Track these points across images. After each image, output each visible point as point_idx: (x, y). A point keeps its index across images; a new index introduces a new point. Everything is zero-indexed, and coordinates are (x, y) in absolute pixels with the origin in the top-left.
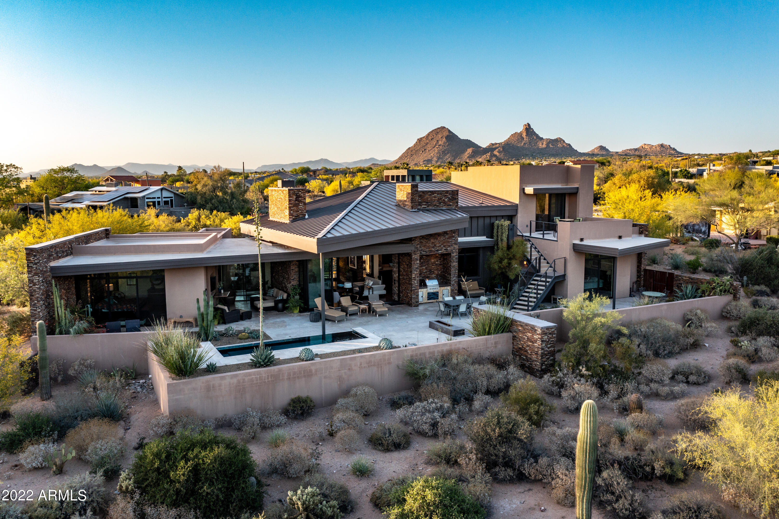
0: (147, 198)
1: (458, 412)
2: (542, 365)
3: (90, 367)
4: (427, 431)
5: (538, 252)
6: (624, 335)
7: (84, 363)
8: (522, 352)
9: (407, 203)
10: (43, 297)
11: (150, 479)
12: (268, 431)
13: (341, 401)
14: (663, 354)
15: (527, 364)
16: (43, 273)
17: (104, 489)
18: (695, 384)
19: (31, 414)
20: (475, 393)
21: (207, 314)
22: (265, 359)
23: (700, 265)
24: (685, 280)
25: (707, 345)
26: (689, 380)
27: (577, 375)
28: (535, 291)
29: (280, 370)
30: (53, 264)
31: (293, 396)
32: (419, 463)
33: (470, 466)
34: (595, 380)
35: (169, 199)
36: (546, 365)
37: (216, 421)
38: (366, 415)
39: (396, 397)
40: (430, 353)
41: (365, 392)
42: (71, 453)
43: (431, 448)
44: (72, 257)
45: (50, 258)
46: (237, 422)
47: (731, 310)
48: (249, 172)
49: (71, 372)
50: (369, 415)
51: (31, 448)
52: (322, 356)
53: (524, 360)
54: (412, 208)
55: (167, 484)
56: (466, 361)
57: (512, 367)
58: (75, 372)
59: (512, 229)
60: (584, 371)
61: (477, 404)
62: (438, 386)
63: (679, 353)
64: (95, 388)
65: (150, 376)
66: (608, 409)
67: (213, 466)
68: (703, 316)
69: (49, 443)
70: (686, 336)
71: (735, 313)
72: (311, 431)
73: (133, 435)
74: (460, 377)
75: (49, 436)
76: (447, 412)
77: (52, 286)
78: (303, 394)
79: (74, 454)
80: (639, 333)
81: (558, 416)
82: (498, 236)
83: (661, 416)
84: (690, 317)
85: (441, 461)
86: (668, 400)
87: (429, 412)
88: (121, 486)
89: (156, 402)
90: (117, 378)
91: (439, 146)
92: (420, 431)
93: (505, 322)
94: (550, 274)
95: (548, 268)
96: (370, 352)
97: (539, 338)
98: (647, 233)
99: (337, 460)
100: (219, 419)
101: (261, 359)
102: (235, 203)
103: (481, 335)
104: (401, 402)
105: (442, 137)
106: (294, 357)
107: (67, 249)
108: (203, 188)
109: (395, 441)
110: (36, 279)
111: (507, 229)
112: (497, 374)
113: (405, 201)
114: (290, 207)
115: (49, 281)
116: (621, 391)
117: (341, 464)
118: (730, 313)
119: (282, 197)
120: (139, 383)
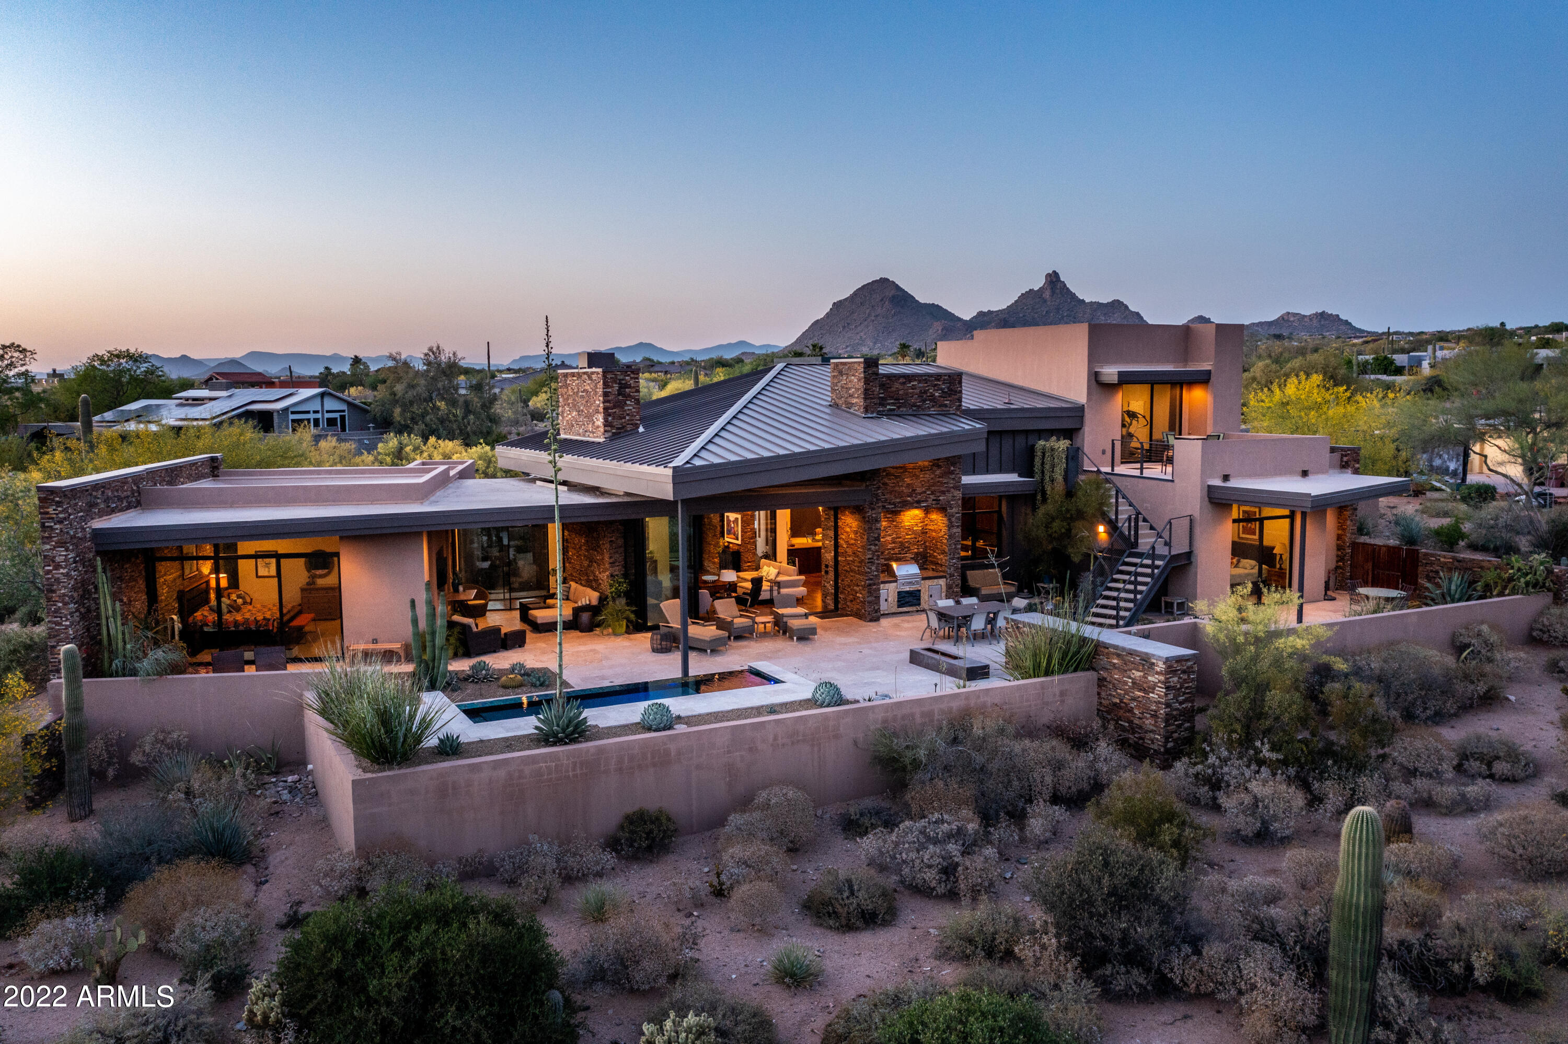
0: (293, 413)
1: (997, 842)
2: (1167, 739)
3: (177, 746)
4: (933, 884)
5: (1131, 504)
7: (165, 738)
8: (1121, 713)
9: (854, 401)
10: (75, 595)
11: (319, 997)
12: (579, 885)
13: (735, 819)
14: (1423, 716)
15: (1132, 738)
16: (76, 541)
17: (210, 1020)
18: (1507, 779)
19: (47, 850)
20: (1030, 801)
21: (433, 633)
22: (568, 726)
23: (1462, 536)
24: (1445, 563)
25: (1512, 698)
26: (1494, 771)
27: (1250, 761)
28: (1131, 587)
29: (601, 750)
30: (99, 524)
31: (629, 809)
32: (922, 956)
33: (1045, 963)
34: (1292, 771)
35: (337, 415)
36: (1175, 741)
37: (459, 863)
38: (794, 850)
39: (853, 810)
40: (923, 714)
41: (787, 800)
42: (136, 937)
43: (944, 922)
44: (141, 508)
45: (91, 510)
46: (507, 866)
47: (1551, 625)
48: (499, 368)
49: (136, 758)
50: (798, 849)
51: (45, 926)
52: (689, 720)
53: (1124, 729)
54: (867, 409)
55: (361, 1007)
56: (1001, 731)
57: (1103, 744)
58: (145, 759)
59: (1074, 455)
60: (1266, 753)
61: (1037, 825)
62: (947, 785)
63: (1456, 715)
64: (188, 793)
65: (310, 767)
66: (1327, 834)
67: (467, 966)
68: (1494, 638)
69: (85, 914)
70: (1466, 679)
71: (1559, 631)
72: (675, 884)
73: (275, 895)
74: (993, 766)
75: (87, 899)
76: (975, 843)
77: (95, 571)
78: (652, 805)
79: (142, 939)
80: (1368, 672)
81: (1218, 851)
82: (1043, 472)
83: (1452, 849)
84: (1466, 640)
85: (974, 953)
86: (1455, 815)
87: (936, 841)
88: (251, 1011)
89: (324, 823)
90: (238, 771)
91: (876, 316)
92: (917, 884)
93: (1081, 647)
94: (1161, 550)
95: (1153, 540)
96: (794, 711)
97: (1159, 681)
98: (1357, 466)
99: (737, 951)
100: (467, 860)
101: (558, 726)
102: (472, 421)
103: (1030, 677)
104: (866, 821)
105: (882, 300)
106: (628, 722)
107: (129, 493)
108: (407, 392)
109: (863, 908)
110: (61, 555)
111: (1064, 456)
112: (1073, 760)
113: (851, 396)
114: (605, 409)
115: (90, 560)
116: (1352, 795)
117: (745, 961)
118: (1549, 631)
119: (588, 388)
120: (286, 781)
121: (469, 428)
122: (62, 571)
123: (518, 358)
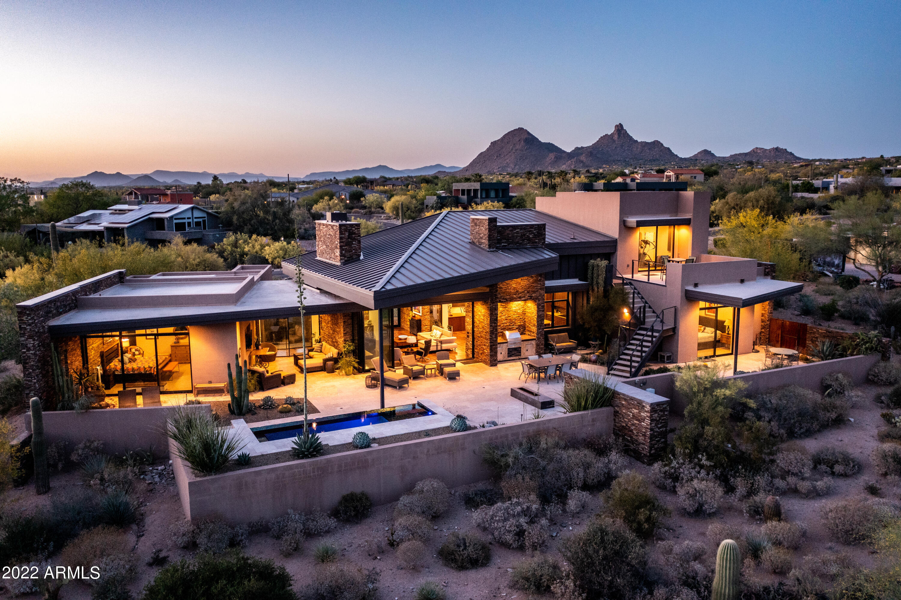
0: (176, 219)
1: (549, 515)
2: (651, 448)
3: (96, 450)
4: (511, 542)
5: (642, 298)
6: (750, 409)
7: (90, 445)
8: (626, 431)
9: (483, 241)
10: (39, 364)
12: (315, 539)
13: (404, 499)
14: (799, 432)
15: (632, 447)
16: (39, 334)
18: (842, 475)
20: (570, 488)
21: (241, 383)
22: (310, 448)
23: (837, 311)
24: (822, 333)
25: (852, 420)
26: (834, 470)
27: (696, 465)
28: (639, 348)
29: (329, 461)
30: (52, 323)
31: (345, 492)
32: (502, 586)
33: (567, 596)
34: (718, 472)
35: (201, 220)
36: (656, 449)
37: (249, 527)
38: (435, 518)
39: (471, 491)
40: (513, 435)
41: (433, 488)
43: (516, 565)
44: (76, 310)
45: (48, 315)
46: (276, 528)
47: (879, 372)
48: (296, 180)
49: (74, 457)
50: (438, 517)
52: (380, 441)
53: (628, 441)
54: (490, 247)
56: (557, 445)
57: (614, 452)
58: (78, 458)
59: (611, 271)
60: (704, 462)
61: (572, 504)
62: (523, 479)
63: (819, 431)
64: (102, 479)
65: (171, 462)
66: (736, 510)
68: (845, 382)
70: (826, 409)
71: (884, 376)
72: (367, 541)
73: (147, 544)
74: (550, 467)
76: (536, 516)
77: (50, 349)
78: (358, 489)
80: (769, 406)
81: (673, 520)
82: (592, 278)
83: (804, 525)
84: (829, 383)
85: (529, 587)
86: (810, 498)
87: (514, 516)
90: (130, 467)
91: (516, 150)
92: (502, 541)
93: (604, 394)
94: (658, 327)
95: (655, 319)
96: (439, 434)
97: (647, 416)
98: (774, 274)
99: (399, 582)
100: (253, 524)
101: (305, 448)
102: (278, 224)
103: (575, 411)
104: (478, 499)
105: (519, 140)
106: (345, 442)
107: (70, 302)
108: (240, 207)
109: (472, 556)
110: (31, 343)
111: (604, 270)
112: (596, 463)
113: (481, 238)
114: (341, 246)
115: (48, 344)
116: (751, 487)
117: (404, 588)
118: (878, 376)
119: (331, 233)
120: (157, 469)
121: (276, 228)
122: (31, 352)
123: (309, 174)
